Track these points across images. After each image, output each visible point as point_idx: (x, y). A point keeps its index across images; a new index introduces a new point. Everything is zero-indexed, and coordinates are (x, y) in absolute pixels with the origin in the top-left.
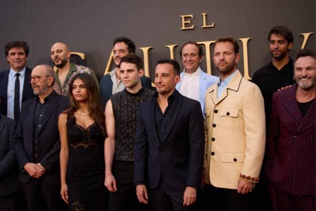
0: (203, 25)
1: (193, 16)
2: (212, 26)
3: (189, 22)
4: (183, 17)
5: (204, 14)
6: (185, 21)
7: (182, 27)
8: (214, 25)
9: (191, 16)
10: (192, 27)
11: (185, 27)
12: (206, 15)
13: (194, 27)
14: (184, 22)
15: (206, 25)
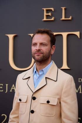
0: (62, 18)
1: (54, 10)
2: (70, 18)
3: (50, 14)
4: (45, 9)
5: (63, 8)
6: (47, 13)
7: (43, 18)
8: (72, 18)
9: (52, 9)
10: (52, 19)
11: (47, 18)
12: (65, 9)
13: (55, 19)
14: (45, 14)
15: (65, 18)
